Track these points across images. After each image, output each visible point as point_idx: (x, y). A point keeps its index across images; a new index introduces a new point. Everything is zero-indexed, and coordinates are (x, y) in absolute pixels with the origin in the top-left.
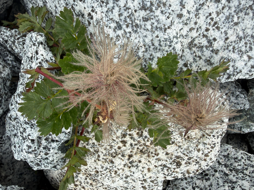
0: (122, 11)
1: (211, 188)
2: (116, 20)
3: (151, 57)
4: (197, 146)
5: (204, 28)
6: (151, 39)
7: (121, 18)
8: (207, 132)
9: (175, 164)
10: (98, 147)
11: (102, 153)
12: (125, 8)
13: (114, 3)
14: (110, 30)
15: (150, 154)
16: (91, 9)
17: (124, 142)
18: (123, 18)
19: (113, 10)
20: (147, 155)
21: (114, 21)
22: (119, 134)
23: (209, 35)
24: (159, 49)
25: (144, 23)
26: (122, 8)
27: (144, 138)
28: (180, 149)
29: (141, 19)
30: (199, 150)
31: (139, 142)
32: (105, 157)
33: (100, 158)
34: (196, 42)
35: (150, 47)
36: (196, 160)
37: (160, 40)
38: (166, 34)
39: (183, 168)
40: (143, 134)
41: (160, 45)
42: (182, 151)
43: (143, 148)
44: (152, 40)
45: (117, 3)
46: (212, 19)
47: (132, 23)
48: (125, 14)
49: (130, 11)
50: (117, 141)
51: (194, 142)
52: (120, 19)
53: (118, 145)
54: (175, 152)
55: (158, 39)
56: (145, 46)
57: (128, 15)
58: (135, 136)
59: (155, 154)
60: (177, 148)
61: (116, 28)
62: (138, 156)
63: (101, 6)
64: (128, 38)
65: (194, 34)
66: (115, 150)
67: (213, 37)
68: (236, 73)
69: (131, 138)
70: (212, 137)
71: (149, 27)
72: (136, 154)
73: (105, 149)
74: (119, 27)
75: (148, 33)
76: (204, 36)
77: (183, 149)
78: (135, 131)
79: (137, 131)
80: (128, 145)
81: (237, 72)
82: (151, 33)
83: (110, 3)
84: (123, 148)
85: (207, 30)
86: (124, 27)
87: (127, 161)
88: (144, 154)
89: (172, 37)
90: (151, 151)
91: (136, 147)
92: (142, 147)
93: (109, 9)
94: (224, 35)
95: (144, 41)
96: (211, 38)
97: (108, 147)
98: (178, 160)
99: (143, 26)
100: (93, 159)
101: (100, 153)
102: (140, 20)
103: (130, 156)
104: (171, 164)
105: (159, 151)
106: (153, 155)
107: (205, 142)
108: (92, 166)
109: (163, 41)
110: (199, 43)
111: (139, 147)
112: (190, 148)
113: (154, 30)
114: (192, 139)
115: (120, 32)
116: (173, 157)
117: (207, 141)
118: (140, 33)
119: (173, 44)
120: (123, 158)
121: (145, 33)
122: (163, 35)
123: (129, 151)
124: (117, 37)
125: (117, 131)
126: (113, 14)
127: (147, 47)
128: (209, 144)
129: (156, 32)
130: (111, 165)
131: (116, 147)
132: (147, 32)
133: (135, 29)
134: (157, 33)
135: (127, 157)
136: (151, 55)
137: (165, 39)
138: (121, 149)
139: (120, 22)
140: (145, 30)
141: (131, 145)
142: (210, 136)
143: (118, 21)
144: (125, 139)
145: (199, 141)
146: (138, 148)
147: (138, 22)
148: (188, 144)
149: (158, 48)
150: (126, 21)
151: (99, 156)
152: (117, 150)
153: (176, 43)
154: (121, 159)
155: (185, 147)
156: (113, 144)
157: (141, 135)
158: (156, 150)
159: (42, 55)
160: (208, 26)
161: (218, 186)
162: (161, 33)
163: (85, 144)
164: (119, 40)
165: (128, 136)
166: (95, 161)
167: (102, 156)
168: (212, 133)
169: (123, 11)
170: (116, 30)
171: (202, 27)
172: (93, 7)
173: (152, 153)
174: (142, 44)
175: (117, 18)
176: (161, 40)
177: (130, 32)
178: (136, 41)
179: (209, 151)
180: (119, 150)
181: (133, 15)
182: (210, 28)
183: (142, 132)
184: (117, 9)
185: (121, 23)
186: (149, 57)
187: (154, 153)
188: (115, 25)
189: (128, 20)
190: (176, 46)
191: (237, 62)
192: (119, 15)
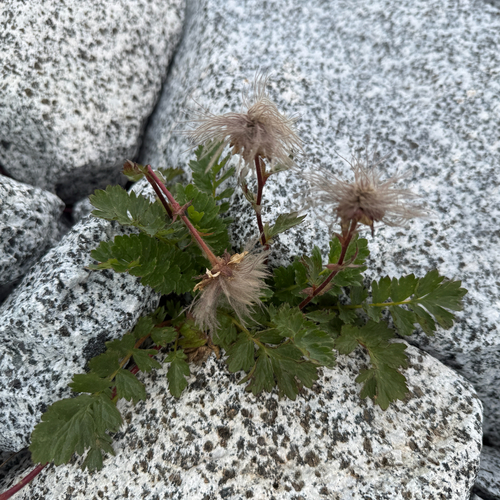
0: (293, 177)
4: (404, 483)
5: (422, 239)
7: (289, 184)
8: (431, 457)
10: (160, 427)
11: (163, 447)
12: (298, 176)
15: (281, 481)
17: (225, 433)
18: (291, 186)
20: (272, 482)
22: (220, 401)
23: (431, 252)
25: (322, 203)
26: (294, 175)
27: (276, 429)
28: (360, 484)
29: (319, 197)
31: (261, 440)
32: (163, 464)
33: (152, 463)
34: (408, 256)
35: (324, 234)
40: (277, 419)
42: (364, 490)
43: (268, 462)
46: (436, 231)
47: (304, 195)
49: (304, 181)
50: (209, 420)
51: (399, 473)
52: (287, 185)
53: (209, 437)
54: (347, 491)
56: (317, 230)
57: (300, 184)
58: (257, 421)
59: (294, 484)
60: (354, 481)
61: (277, 192)
62: (250, 478)
65: (404, 243)
66: (197, 449)
67: (438, 256)
68: (485, 330)
69: (246, 423)
70: (442, 467)
72: (244, 472)
73: (174, 439)
74: (283, 193)
76: (422, 252)
77: (368, 486)
78: (260, 408)
79: (265, 410)
80: (232, 442)
81: (487, 327)
84: (218, 450)
85: (428, 244)
86: (290, 195)
87: (215, 486)
88: (266, 478)
90: (285, 473)
91: (251, 454)
92: (265, 459)
94: (456, 257)
95: (317, 224)
96: (435, 257)
97: (183, 435)
100: (134, 459)
101: (156, 448)
103: (229, 475)
105: (304, 478)
106: (289, 484)
107: (424, 475)
108: (120, 483)
110: (414, 261)
111: (259, 457)
112: (385, 485)
114: (393, 466)
115: (282, 200)
117: (428, 475)
118: (312, 212)
120: (208, 474)
123: (229, 460)
124: (275, 202)
125: (220, 391)
127: (320, 232)
128: (433, 485)
130: (170, 489)
131: (201, 442)
133: (306, 204)
135: (219, 475)
138: (213, 452)
139: (285, 188)
140: (321, 210)
141: (240, 444)
142: (437, 464)
143: (282, 186)
144: (231, 424)
145: (411, 473)
146: (254, 459)
147: (313, 198)
148: (382, 476)
151: (150, 455)
152: (202, 450)
154: (203, 476)
156: (197, 427)
157: (272, 423)
158: (298, 475)
160: (428, 239)
163: (132, 409)
164: (277, 207)
165: (239, 415)
166: (134, 470)
167: (157, 458)
168: (442, 458)
170: (277, 194)
171: (418, 237)
173: (286, 479)
174: (312, 226)
177: (297, 205)
180: (206, 454)
181: (307, 188)
182: (433, 242)
183: (276, 415)
185: (287, 190)
187: (292, 478)
188: (278, 188)
189: (299, 190)
191: (485, 308)
192: (287, 181)
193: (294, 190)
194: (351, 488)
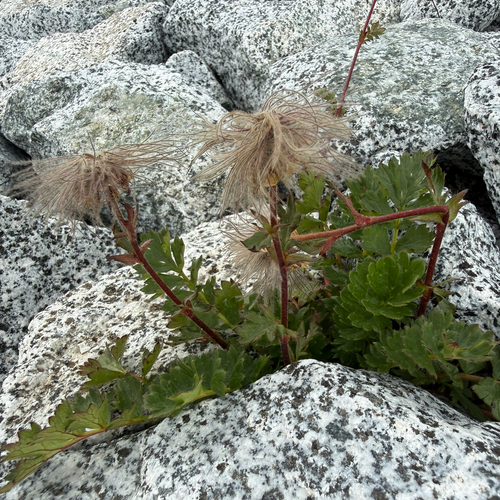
0: (348, 474)
1: (38, 294)
2: (353, 442)
3: (223, 416)
6: (236, 454)
7: (343, 455)
8: (51, 361)
9: (117, 288)
12: (344, 486)
13: (383, 480)
14: (356, 407)
16: (438, 436)
18: (338, 458)
19: (373, 460)
21: (357, 434)
24: (206, 442)
25: (273, 484)
26: (351, 479)
28: (111, 314)
29: (284, 492)
30: (69, 321)
35: (235, 434)
36: (73, 307)
37: (212, 462)
38: (198, 487)
39: (99, 289)
41: (208, 452)
42: (106, 311)
44: (234, 451)
45: (373, 486)
47: (305, 462)
48: (334, 472)
49: (325, 487)
51: (80, 335)
52: (343, 450)
54: (120, 307)
55: (216, 464)
56: (248, 428)
57: (327, 475)
60: (117, 314)
61: (344, 422)
63: (412, 455)
64: (301, 419)
70: (40, 354)
71: (253, 481)
74: (336, 431)
75: (252, 464)
77: (104, 315)
82: (243, 466)
83: (394, 474)
86: (323, 438)
89: (179, 485)
93: (389, 458)
95: (255, 440)
98: (112, 296)
99: (272, 474)
102: (287, 487)
104: (126, 285)
107: (56, 341)
109: (201, 465)
112: (89, 321)
113: (238, 483)
114: (87, 339)
115: (326, 419)
116: (123, 299)
117: (52, 342)
118: (274, 451)
119: (171, 471)
121: (260, 460)
122: (207, 478)
124: (330, 403)
126: (368, 450)
127: (242, 431)
128: (47, 339)
129: (230, 480)
132: (254, 464)
133: (292, 453)
134: (227, 477)
136: (224, 421)
137: (198, 472)
139: (340, 443)
140: (265, 468)
142: (44, 355)
143: (348, 442)
145: (68, 339)
147: (290, 475)
148: (94, 328)
149: (210, 443)
150: (324, 454)
153: (161, 477)
155: (99, 321)
159: (479, 289)
161: (23, 297)
162: (212, 483)
164: (321, 398)
168: (41, 362)
169: (345, 475)
170: (339, 418)
172: (436, 442)
174: (259, 430)
175: (354, 447)
176: (208, 463)
177: (300, 435)
178: (275, 427)
179: (45, 329)
181: (312, 481)
184: (366, 470)
185: (334, 442)
186: (229, 414)
188: (349, 428)
189: (320, 461)
190: (162, 470)
192: (350, 458)
193: (327, 455)
194: (118, 310)
